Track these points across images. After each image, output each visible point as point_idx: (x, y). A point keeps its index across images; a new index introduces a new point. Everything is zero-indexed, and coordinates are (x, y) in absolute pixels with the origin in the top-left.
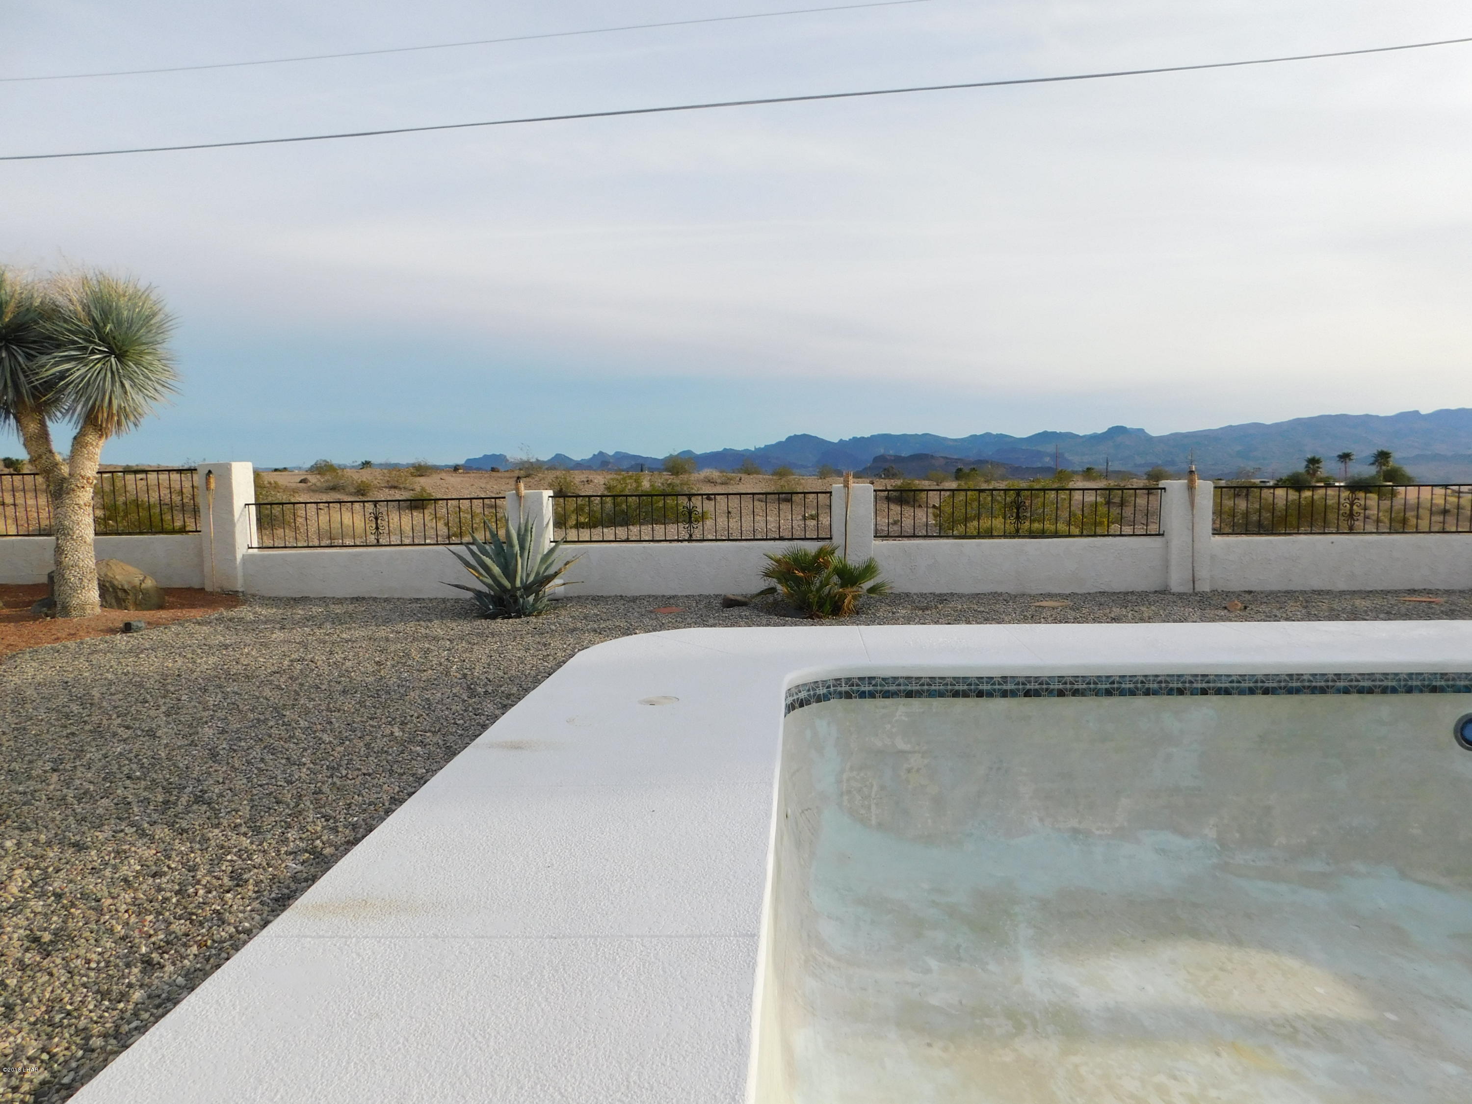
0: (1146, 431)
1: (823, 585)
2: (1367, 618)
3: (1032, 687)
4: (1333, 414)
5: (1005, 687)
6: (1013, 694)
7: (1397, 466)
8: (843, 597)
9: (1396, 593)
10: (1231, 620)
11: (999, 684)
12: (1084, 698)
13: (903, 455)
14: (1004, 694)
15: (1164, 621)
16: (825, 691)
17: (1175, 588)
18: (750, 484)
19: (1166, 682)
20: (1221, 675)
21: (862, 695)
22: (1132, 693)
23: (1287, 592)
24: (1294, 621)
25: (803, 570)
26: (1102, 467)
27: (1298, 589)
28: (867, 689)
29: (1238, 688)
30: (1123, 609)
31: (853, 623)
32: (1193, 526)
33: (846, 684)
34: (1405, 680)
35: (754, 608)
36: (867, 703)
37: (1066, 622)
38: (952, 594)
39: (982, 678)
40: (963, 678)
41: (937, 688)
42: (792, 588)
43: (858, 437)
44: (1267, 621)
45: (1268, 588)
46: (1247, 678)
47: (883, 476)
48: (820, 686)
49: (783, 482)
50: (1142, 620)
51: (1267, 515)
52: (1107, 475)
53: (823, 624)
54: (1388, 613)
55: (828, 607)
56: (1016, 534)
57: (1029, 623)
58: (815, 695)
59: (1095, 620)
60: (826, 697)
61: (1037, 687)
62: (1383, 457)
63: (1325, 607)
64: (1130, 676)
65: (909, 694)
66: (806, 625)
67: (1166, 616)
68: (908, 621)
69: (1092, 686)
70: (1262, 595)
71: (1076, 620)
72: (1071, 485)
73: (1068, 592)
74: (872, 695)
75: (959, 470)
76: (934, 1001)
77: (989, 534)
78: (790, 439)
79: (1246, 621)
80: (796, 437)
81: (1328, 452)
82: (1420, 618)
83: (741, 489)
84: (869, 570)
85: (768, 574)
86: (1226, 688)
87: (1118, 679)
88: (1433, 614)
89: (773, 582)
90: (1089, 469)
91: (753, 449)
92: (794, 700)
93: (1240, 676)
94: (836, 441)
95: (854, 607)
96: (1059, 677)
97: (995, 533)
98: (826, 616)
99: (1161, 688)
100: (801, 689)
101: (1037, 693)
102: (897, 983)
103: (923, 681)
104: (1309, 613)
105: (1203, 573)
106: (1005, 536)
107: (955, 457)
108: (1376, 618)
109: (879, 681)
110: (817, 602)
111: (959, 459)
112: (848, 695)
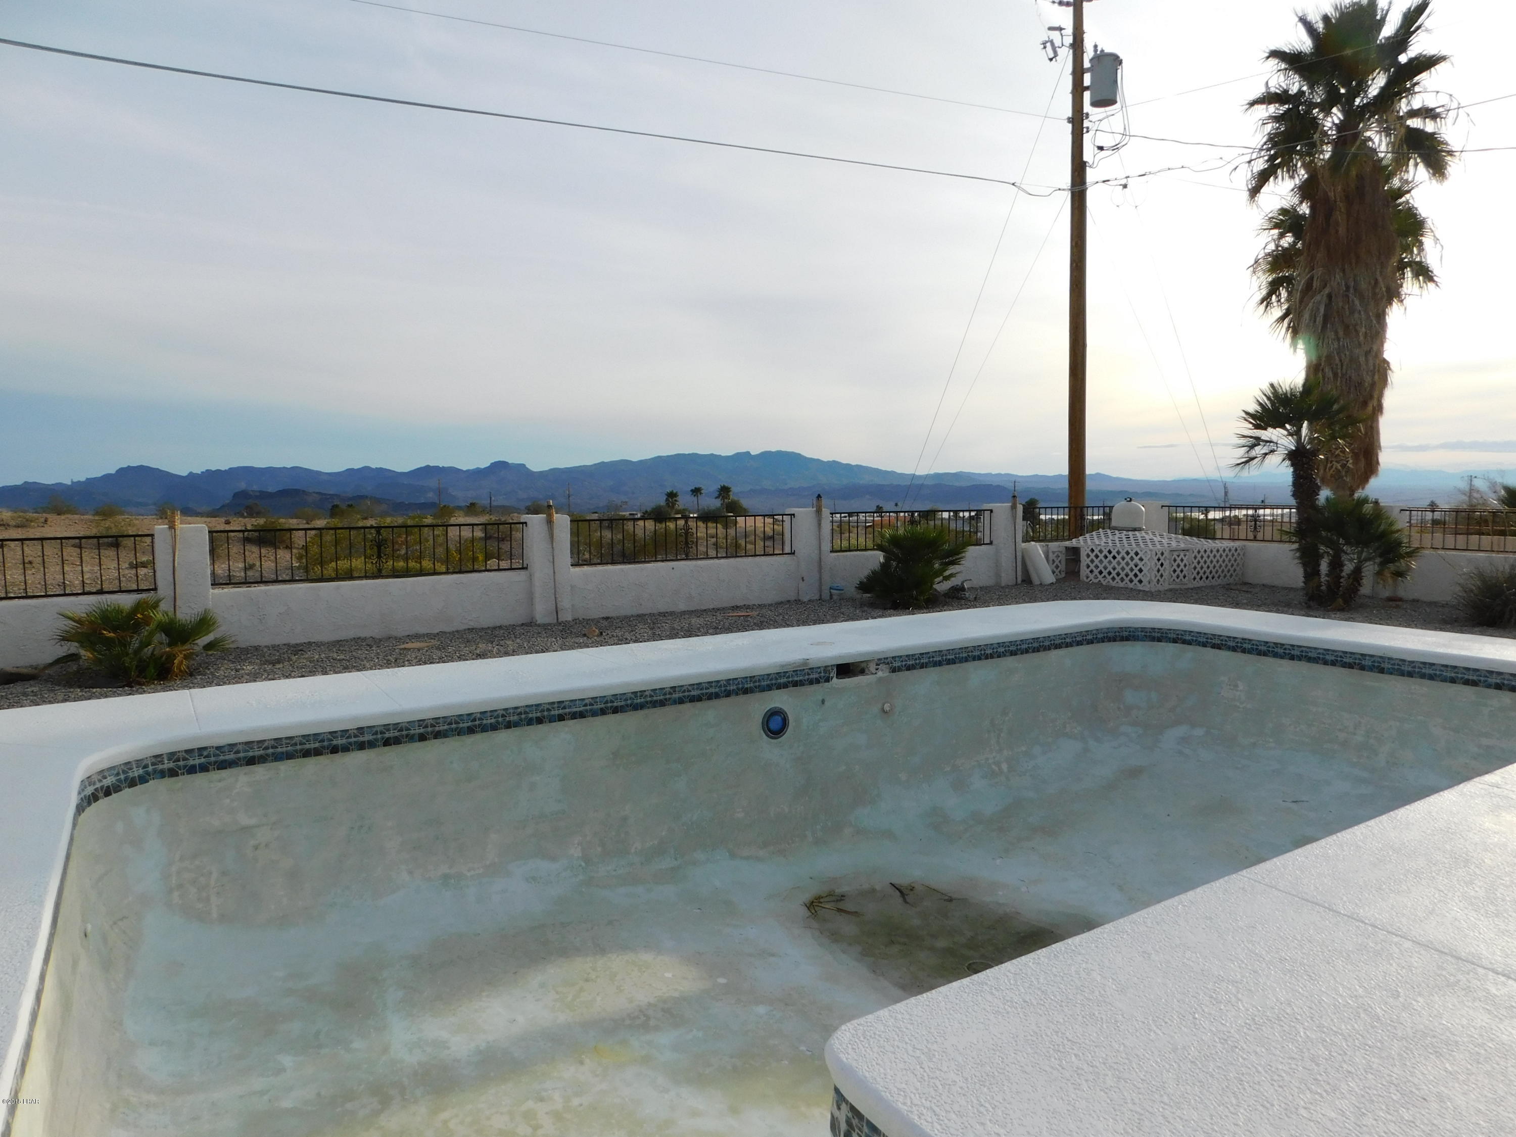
0: (527, 466)
1: (145, 644)
2: (699, 634)
3: (391, 735)
4: (687, 453)
5: (361, 739)
6: (371, 745)
7: (736, 499)
8: (171, 658)
9: (722, 610)
10: (588, 647)
11: (355, 736)
12: (447, 739)
13: (269, 490)
14: (361, 746)
15: (527, 653)
16: (141, 771)
17: (540, 619)
18: (59, 527)
19: (526, 713)
20: (576, 700)
21: (192, 770)
22: (494, 728)
23: (638, 616)
24: (641, 642)
25: (114, 629)
26: (486, 502)
27: (648, 612)
28: (197, 762)
29: (591, 710)
30: (490, 645)
31: (184, 687)
32: (553, 559)
33: (169, 760)
34: (725, 686)
35: (46, 681)
36: (200, 779)
37: (431, 663)
38: (310, 643)
39: (336, 732)
40: (315, 735)
41: (285, 749)
42: (99, 653)
43: (213, 469)
44: (619, 644)
45: (623, 613)
46: (598, 700)
47: (245, 514)
48: (134, 766)
49: (108, 523)
50: (507, 654)
51: (629, 545)
52: (490, 510)
53: (144, 692)
54: (716, 628)
55: (152, 670)
56: (378, 574)
57: (392, 667)
58: (126, 779)
59: (462, 658)
60: (143, 780)
61: (397, 734)
62: (724, 491)
63: (667, 626)
64: (491, 711)
65: (251, 761)
66: (120, 695)
67: (529, 647)
68: (254, 677)
69: (454, 726)
70: (618, 621)
71: (441, 660)
72: (453, 521)
73: (436, 631)
74: (204, 768)
75: (335, 507)
76: (287, 1104)
77: (349, 576)
78: (122, 471)
79: (601, 646)
80: (129, 468)
81: (683, 486)
82: (739, 630)
83: (47, 532)
84: (204, 623)
85: (65, 638)
86: (580, 712)
87: (479, 715)
88: (748, 626)
89: (73, 647)
90: (472, 504)
91: (70, 483)
92: (96, 790)
93: (592, 698)
94: (185, 474)
95: (188, 668)
96: (418, 721)
97: (356, 574)
98: (148, 683)
99: (521, 720)
100: (106, 774)
101: (397, 741)
102: (241, 1097)
103: (266, 744)
104: (654, 634)
105: (565, 603)
106: (366, 577)
107: (331, 492)
108: (706, 634)
109: (212, 751)
110: (137, 667)
111: (336, 495)
112: (173, 773)
